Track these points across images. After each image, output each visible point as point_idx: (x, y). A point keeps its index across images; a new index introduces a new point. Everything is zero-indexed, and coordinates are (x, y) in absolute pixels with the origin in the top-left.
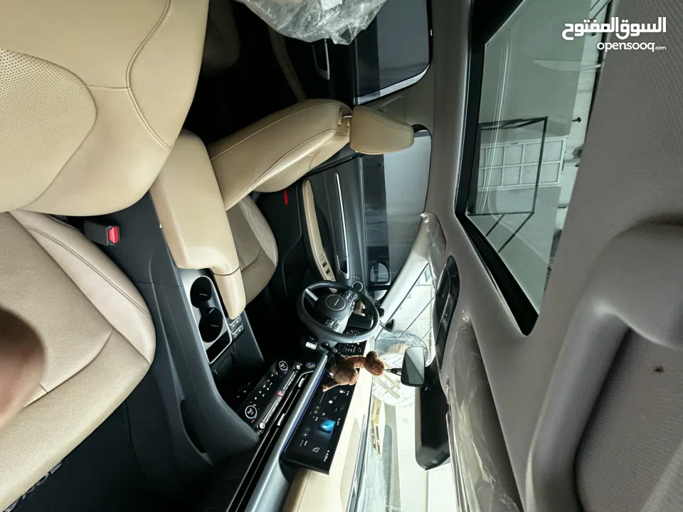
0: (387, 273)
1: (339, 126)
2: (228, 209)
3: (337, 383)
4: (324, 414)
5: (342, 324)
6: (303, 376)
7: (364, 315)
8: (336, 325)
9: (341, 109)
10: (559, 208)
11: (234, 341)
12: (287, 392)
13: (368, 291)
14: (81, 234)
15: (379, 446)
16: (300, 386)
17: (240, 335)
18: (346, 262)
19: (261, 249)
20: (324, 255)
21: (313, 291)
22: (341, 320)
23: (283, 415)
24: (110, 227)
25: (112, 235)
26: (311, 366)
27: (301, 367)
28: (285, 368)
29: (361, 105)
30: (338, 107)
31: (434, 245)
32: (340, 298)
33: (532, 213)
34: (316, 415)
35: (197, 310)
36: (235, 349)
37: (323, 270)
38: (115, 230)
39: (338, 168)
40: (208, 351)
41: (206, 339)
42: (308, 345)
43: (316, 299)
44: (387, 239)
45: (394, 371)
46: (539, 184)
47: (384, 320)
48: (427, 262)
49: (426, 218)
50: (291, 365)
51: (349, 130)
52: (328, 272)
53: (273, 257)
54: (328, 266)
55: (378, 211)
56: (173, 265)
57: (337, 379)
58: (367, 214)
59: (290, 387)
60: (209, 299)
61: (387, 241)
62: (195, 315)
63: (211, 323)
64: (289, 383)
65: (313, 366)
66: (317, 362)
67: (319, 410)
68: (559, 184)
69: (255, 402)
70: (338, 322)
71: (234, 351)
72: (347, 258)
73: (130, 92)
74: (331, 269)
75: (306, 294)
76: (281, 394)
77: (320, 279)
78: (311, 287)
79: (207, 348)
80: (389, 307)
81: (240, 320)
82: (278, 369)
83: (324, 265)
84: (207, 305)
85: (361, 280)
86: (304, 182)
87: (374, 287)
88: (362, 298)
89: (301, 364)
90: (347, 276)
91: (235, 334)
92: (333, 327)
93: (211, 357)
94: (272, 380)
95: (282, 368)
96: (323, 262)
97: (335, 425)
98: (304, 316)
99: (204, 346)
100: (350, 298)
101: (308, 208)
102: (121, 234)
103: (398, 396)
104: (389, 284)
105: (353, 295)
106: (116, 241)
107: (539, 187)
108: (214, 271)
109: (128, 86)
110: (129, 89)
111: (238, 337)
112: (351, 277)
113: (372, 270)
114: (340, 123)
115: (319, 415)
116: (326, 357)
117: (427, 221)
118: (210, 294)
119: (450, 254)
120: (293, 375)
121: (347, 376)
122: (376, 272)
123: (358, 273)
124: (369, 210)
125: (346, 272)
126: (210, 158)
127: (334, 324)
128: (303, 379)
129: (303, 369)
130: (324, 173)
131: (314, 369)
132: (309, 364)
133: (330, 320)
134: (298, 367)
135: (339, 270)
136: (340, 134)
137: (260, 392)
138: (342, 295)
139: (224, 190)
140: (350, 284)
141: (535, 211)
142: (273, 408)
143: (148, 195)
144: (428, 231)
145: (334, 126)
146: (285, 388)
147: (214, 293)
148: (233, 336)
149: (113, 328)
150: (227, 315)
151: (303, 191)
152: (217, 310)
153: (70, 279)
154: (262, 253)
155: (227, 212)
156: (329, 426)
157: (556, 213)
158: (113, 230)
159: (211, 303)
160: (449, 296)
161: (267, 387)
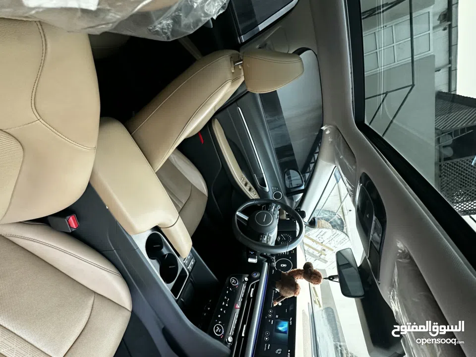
0: (299, 176)
1: (233, 73)
2: (156, 171)
3: (284, 297)
4: (277, 316)
5: (272, 235)
6: (252, 287)
7: (289, 219)
8: (269, 238)
9: (231, 58)
10: (436, 71)
11: (190, 273)
12: (243, 303)
13: (287, 197)
14: (47, 227)
15: (319, 301)
16: (251, 296)
17: (194, 266)
18: (263, 178)
19: (192, 185)
20: (244, 176)
21: (243, 212)
22: (271, 233)
23: (245, 326)
24: (68, 217)
25: (72, 222)
26: (256, 275)
27: (248, 278)
28: (236, 282)
29: (246, 42)
30: (229, 58)
31: (341, 157)
32: (266, 213)
33: (413, 86)
34: (271, 319)
35: (155, 261)
36: (193, 277)
37: (246, 189)
38: (73, 219)
39: (238, 102)
40: (172, 290)
41: (168, 281)
42: (250, 260)
43: (246, 218)
44: (289, 138)
45: (331, 278)
46: (415, 57)
47: (306, 220)
48: (334, 166)
49: (326, 129)
50: (240, 278)
51: (242, 71)
52: (250, 190)
53: (203, 188)
54: (250, 185)
55: (276, 117)
56: (127, 235)
57: (283, 294)
58: (268, 122)
59: (244, 298)
60: (162, 248)
61: (289, 139)
62: (154, 267)
63: (168, 266)
64: (242, 295)
65: (258, 275)
66: (260, 271)
67: (272, 314)
68: (431, 52)
69: (219, 319)
70: (270, 235)
71: (192, 278)
72: (264, 174)
73: (42, 121)
74: (253, 187)
75: (238, 216)
76: (238, 306)
77: (246, 199)
78: (240, 209)
79: (171, 288)
80: (308, 208)
81: (191, 254)
82: (230, 285)
83: (246, 185)
84: (162, 253)
85: (279, 190)
86: (212, 121)
87: (291, 193)
88: (285, 207)
89: (248, 275)
90: (267, 189)
91: (190, 267)
92: (267, 242)
93: (176, 295)
94: (228, 296)
95: (234, 283)
96: (244, 183)
97: (289, 325)
98: (241, 237)
99: (167, 287)
100: (274, 210)
101: (221, 141)
102: (79, 218)
103: (326, 262)
104: (303, 187)
105: (276, 207)
106: (76, 226)
107: (415, 60)
108: (160, 226)
109: (39, 118)
110: (41, 120)
111: (192, 269)
112: (271, 190)
113: (286, 177)
114: (233, 71)
115: (273, 318)
116: (267, 264)
117: (328, 132)
118: (161, 244)
119: (363, 170)
120: (244, 287)
121: (291, 290)
122: (290, 178)
123: (276, 185)
124: (269, 119)
125: (266, 186)
126: (131, 134)
127: (268, 238)
128: (253, 289)
129: (251, 279)
130: (227, 109)
131: (260, 278)
132: (254, 274)
133: (263, 234)
134: (246, 279)
135: (259, 187)
136: (234, 80)
137: (221, 309)
138: (267, 210)
139: (149, 158)
140: (271, 197)
141: (415, 83)
142: (235, 321)
143: (89, 186)
144: (330, 140)
145: (229, 76)
146: (240, 300)
147: (165, 242)
148: (188, 270)
149: (95, 293)
150: (179, 255)
151: (214, 129)
152: (170, 255)
153: (51, 265)
154: (193, 188)
155: (157, 173)
156: (283, 326)
157: (434, 78)
158: (71, 218)
159: (165, 251)
160: (374, 218)
161: (225, 303)
